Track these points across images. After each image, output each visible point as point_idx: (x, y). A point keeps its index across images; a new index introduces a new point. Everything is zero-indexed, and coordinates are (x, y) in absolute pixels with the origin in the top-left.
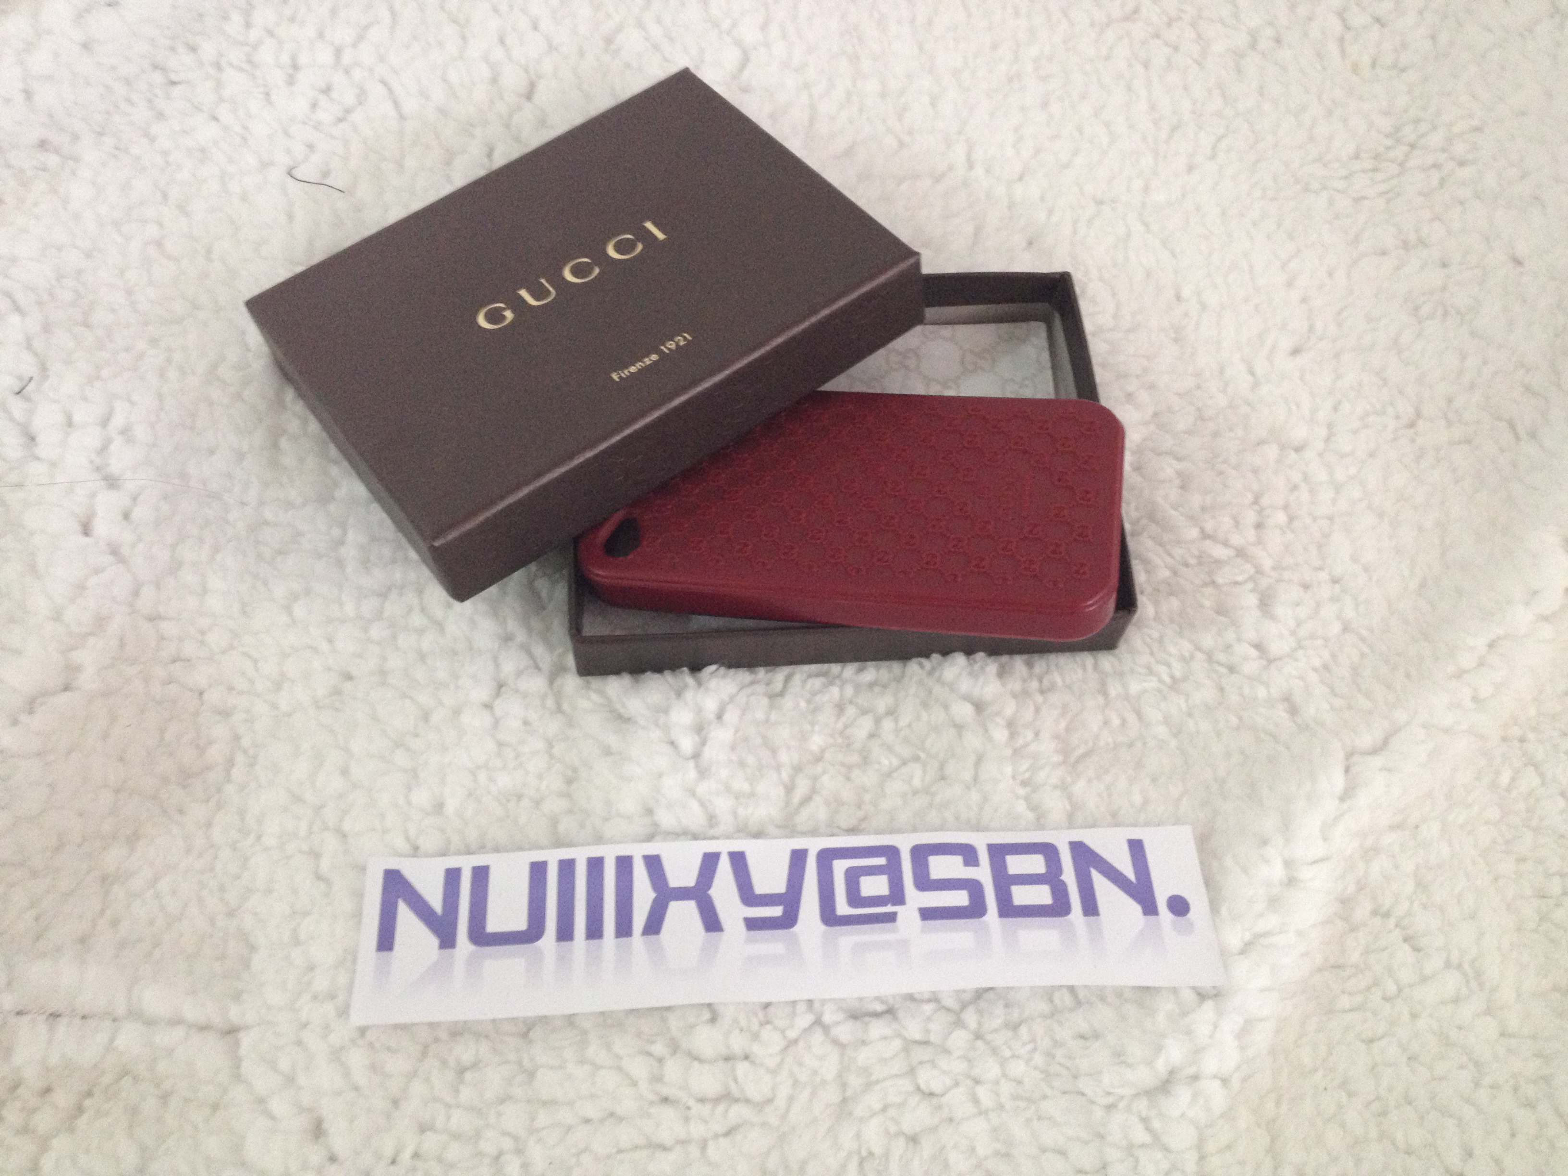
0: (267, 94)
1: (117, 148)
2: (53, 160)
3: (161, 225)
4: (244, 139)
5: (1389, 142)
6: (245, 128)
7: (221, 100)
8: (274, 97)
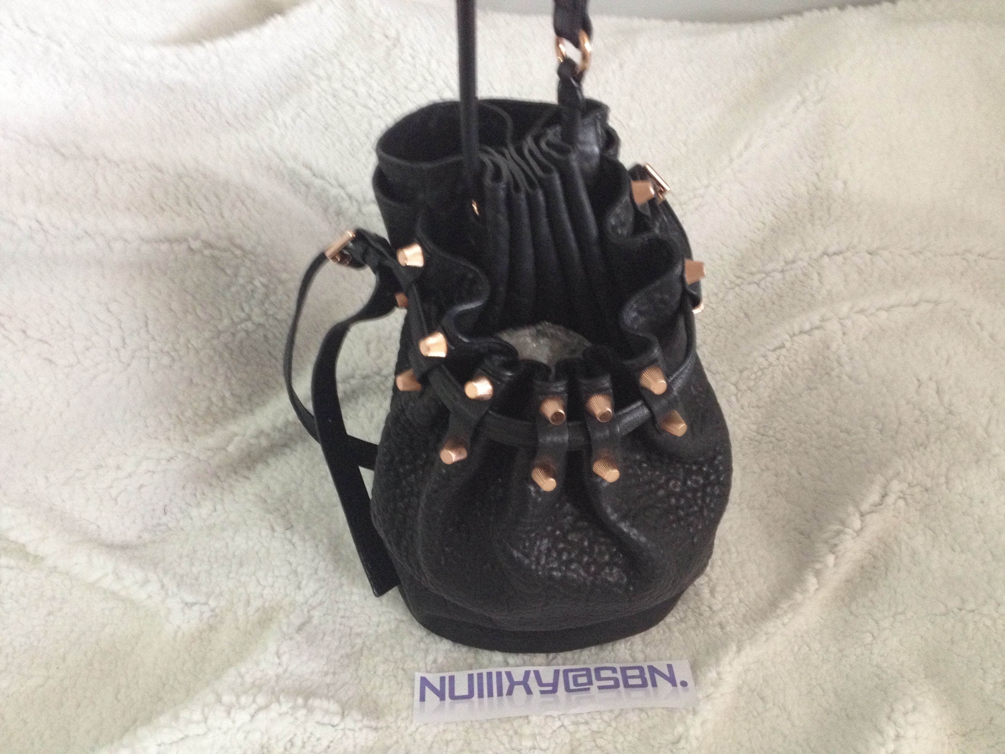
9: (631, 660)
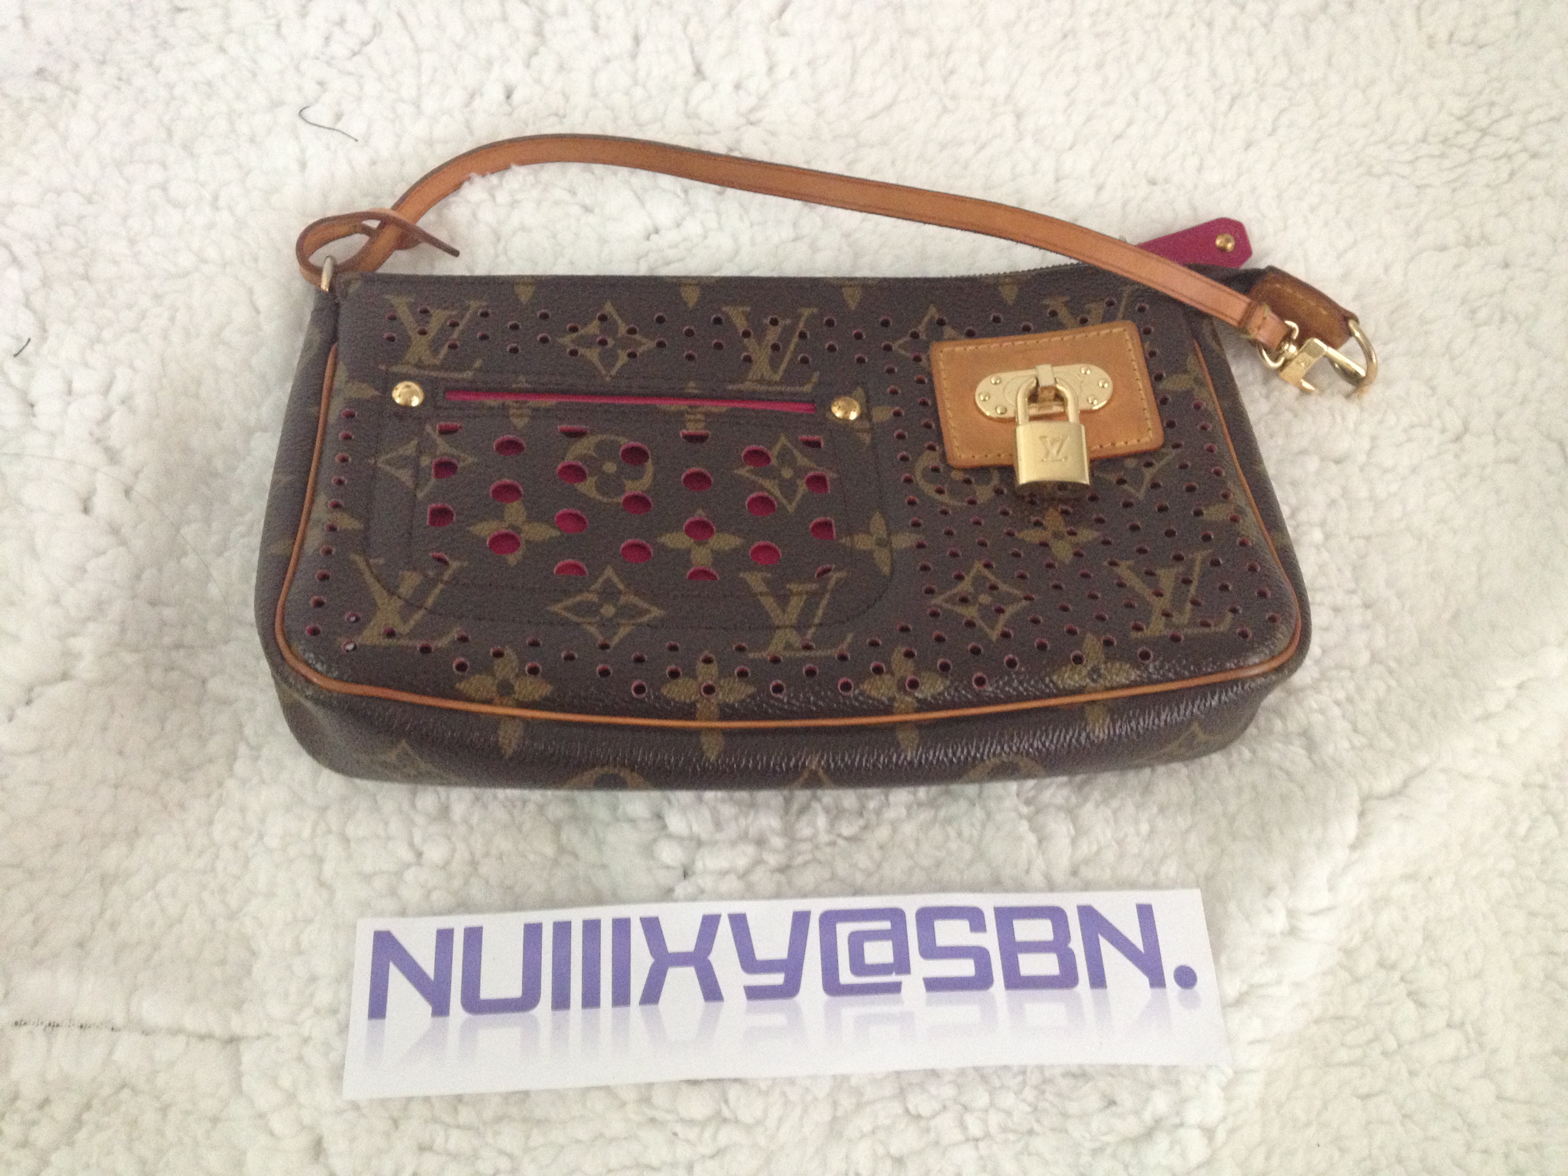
0: (278, 26)
1: (120, 79)
2: (51, 91)
3: (164, 166)
4: (254, 75)
5: (1459, 126)
6: (255, 62)
8: (284, 30)
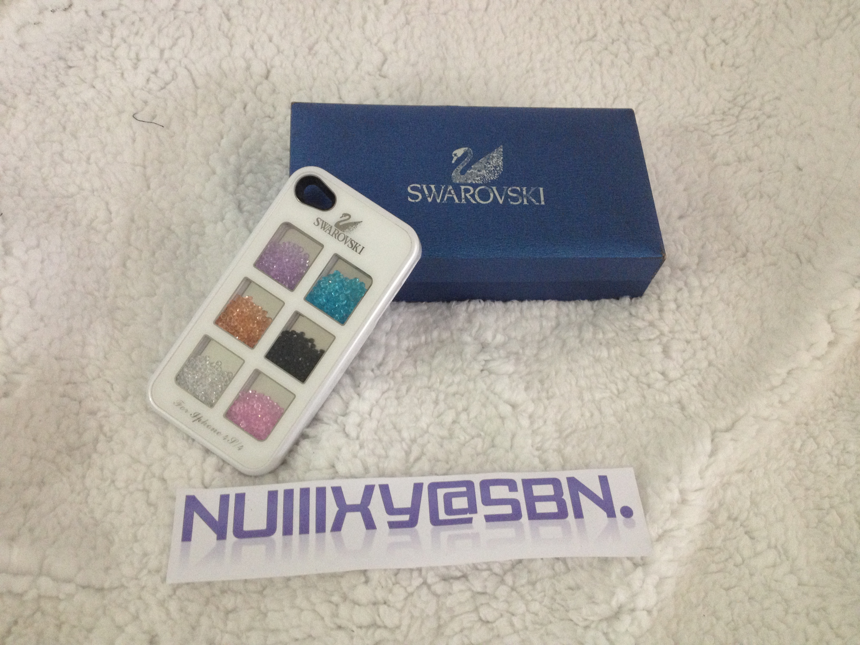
0: (122, 74)
1: (38, 102)
3: (62, 144)
4: (109, 98)
5: (730, 105)
6: (110, 92)
7: (97, 77)
8: (126, 75)
9: (541, 466)
